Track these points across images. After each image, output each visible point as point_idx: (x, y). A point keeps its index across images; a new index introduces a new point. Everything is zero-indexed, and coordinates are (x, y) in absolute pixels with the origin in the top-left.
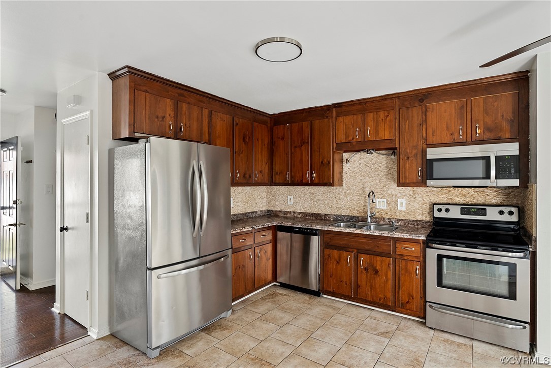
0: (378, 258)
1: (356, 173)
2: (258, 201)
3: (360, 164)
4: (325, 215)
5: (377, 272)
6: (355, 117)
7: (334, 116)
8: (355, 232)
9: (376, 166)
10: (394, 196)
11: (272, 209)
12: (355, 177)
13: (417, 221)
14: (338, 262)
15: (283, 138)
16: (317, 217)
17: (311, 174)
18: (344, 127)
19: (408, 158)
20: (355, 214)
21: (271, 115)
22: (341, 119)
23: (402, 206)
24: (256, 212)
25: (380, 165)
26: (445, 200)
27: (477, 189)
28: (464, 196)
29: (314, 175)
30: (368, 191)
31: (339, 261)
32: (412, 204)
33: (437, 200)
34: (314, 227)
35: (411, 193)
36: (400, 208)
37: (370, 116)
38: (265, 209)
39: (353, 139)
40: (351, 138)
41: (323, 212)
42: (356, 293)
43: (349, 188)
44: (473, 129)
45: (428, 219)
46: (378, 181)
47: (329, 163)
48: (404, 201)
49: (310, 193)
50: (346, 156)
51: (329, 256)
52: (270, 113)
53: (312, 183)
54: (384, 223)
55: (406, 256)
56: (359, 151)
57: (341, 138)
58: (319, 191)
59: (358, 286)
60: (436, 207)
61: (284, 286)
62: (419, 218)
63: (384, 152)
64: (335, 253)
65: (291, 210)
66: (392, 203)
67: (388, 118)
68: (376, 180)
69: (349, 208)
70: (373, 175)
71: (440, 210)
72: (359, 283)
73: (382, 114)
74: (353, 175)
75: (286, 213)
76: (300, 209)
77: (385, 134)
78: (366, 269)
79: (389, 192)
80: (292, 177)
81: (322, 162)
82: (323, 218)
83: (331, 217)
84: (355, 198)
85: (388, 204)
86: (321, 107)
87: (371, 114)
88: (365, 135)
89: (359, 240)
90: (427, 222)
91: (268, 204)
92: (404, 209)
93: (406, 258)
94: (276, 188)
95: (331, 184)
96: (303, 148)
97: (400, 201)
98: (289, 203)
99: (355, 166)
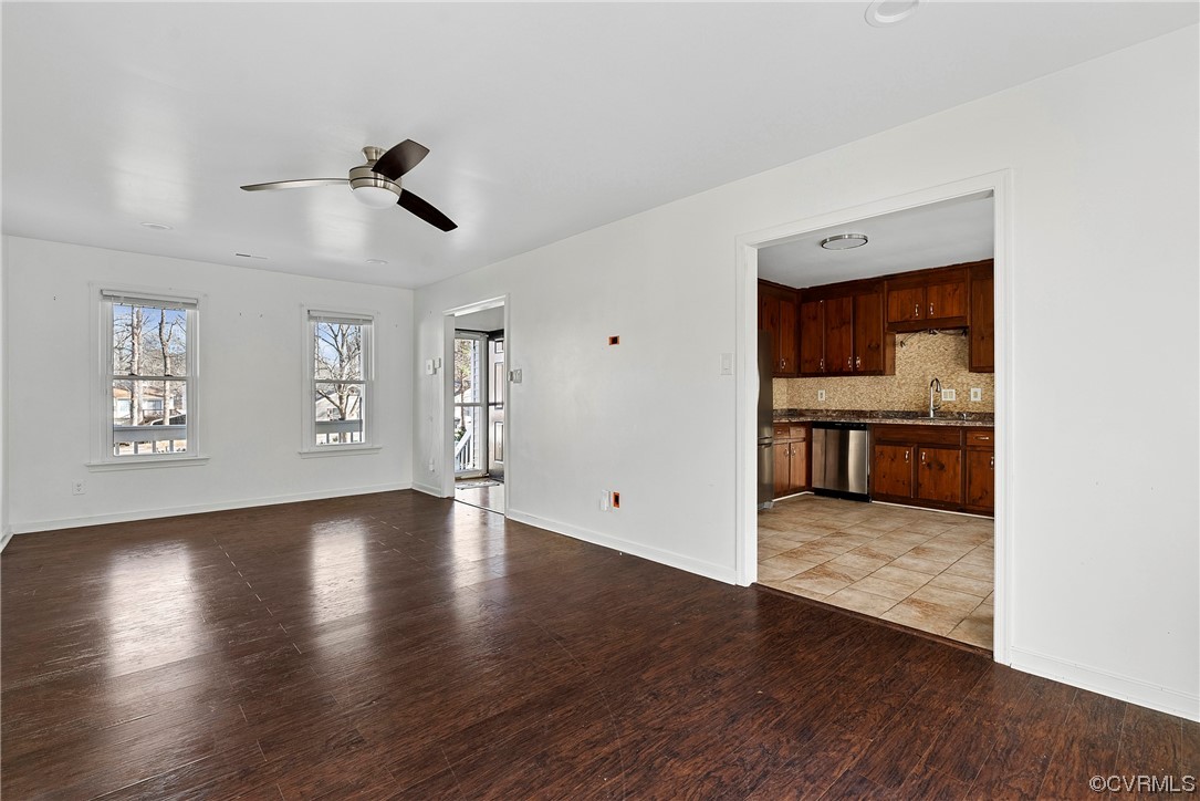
0: (944, 451)
1: (914, 358)
3: (919, 347)
4: (871, 411)
5: (942, 467)
6: (914, 291)
7: (885, 291)
8: (915, 423)
9: (942, 349)
10: (965, 385)
11: (794, 407)
12: (913, 364)
14: (893, 460)
15: (815, 318)
16: (860, 414)
17: (855, 360)
18: (896, 306)
19: (983, 338)
20: (913, 408)
21: (797, 289)
22: (895, 294)
23: (976, 397)
25: (946, 348)
29: (858, 362)
30: (930, 379)
31: (895, 458)
32: (989, 393)
34: (862, 421)
35: (988, 380)
36: (973, 399)
37: (934, 290)
38: (785, 407)
39: (911, 317)
40: (908, 316)
41: (868, 409)
42: (916, 492)
43: (904, 377)
46: (943, 367)
47: (879, 346)
48: (979, 391)
49: (849, 384)
50: (899, 337)
51: (882, 453)
53: (855, 372)
54: (952, 417)
55: (979, 446)
56: (917, 332)
57: (894, 315)
58: (862, 384)
59: (918, 485)
61: (819, 492)
63: (952, 332)
64: (888, 449)
65: (823, 407)
66: (963, 393)
67: (957, 292)
68: (941, 365)
69: (904, 402)
70: (937, 360)
72: (920, 481)
73: (949, 288)
74: (909, 361)
75: (815, 410)
76: (835, 406)
77: (953, 310)
78: (929, 465)
79: (959, 380)
80: (827, 365)
81: (869, 346)
82: (868, 413)
84: (913, 389)
85: (958, 395)
86: (868, 279)
87: (935, 287)
88: (927, 311)
89: (920, 431)
91: (789, 401)
92: (979, 399)
93: (978, 449)
94: (800, 381)
95: (882, 373)
96: (843, 328)
97: (973, 390)
98: (819, 399)
99: (912, 349)
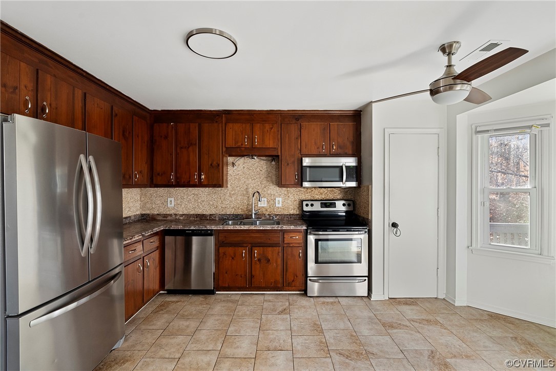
0: (270, 249)
1: (241, 175)
2: (131, 204)
3: (244, 167)
4: (210, 215)
5: (269, 261)
6: (244, 125)
7: (224, 122)
8: (250, 228)
9: (258, 170)
10: (273, 196)
11: (148, 212)
12: (239, 180)
13: (290, 215)
14: (233, 258)
15: (166, 137)
16: (202, 218)
17: (200, 176)
18: (233, 132)
19: (288, 164)
20: (240, 212)
21: (151, 110)
22: (230, 125)
23: (279, 204)
24: (130, 217)
25: (261, 169)
26: (309, 198)
27: (329, 189)
28: (321, 194)
29: (203, 177)
30: (251, 191)
31: (235, 256)
32: (286, 201)
33: (304, 198)
34: (209, 227)
35: (286, 193)
36: (277, 205)
37: (257, 127)
38: (138, 213)
39: (242, 145)
40: (240, 144)
41: (208, 213)
42: (251, 283)
43: (233, 189)
44: (331, 146)
45: (298, 213)
46: (259, 183)
47: (219, 165)
48: (280, 199)
49: (193, 194)
50: (230, 159)
51: (224, 253)
52: (150, 109)
53: (200, 185)
54: (265, 218)
55: (292, 243)
56: (243, 156)
57: (230, 143)
58: (203, 193)
59: (252, 276)
60: (305, 203)
61: (171, 292)
62: (292, 212)
63: (264, 158)
64: (230, 250)
65: (172, 212)
66: (272, 201)
67: (273, 130)
68: (258, 181)
69: (233, 207)
70: (255, 178)
71: (307, 205)
72: (253, 273)
73: (267, 126)
74: (238, 177)
75: (166, 216)
76: (182, 210)
77: (270, 143)
78: (259, 260)
79: (269, 192)
80: (176, 178)
81: (211, 165)
82: (208, 218)
83: (217, 217)
84: (240, 198)
85: (268, 202)
86: (211, 111)
87: (259, 125)
88: (253, 142)
89: (253, 235)
90: (297, 215)
91: (142, 207)
93: (291, 245)
94: (152, 190)
95: (221, 186)
96: (191, 149)
97: (277, 199)
98: (169, 205)
99: (239, 169)
